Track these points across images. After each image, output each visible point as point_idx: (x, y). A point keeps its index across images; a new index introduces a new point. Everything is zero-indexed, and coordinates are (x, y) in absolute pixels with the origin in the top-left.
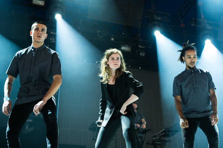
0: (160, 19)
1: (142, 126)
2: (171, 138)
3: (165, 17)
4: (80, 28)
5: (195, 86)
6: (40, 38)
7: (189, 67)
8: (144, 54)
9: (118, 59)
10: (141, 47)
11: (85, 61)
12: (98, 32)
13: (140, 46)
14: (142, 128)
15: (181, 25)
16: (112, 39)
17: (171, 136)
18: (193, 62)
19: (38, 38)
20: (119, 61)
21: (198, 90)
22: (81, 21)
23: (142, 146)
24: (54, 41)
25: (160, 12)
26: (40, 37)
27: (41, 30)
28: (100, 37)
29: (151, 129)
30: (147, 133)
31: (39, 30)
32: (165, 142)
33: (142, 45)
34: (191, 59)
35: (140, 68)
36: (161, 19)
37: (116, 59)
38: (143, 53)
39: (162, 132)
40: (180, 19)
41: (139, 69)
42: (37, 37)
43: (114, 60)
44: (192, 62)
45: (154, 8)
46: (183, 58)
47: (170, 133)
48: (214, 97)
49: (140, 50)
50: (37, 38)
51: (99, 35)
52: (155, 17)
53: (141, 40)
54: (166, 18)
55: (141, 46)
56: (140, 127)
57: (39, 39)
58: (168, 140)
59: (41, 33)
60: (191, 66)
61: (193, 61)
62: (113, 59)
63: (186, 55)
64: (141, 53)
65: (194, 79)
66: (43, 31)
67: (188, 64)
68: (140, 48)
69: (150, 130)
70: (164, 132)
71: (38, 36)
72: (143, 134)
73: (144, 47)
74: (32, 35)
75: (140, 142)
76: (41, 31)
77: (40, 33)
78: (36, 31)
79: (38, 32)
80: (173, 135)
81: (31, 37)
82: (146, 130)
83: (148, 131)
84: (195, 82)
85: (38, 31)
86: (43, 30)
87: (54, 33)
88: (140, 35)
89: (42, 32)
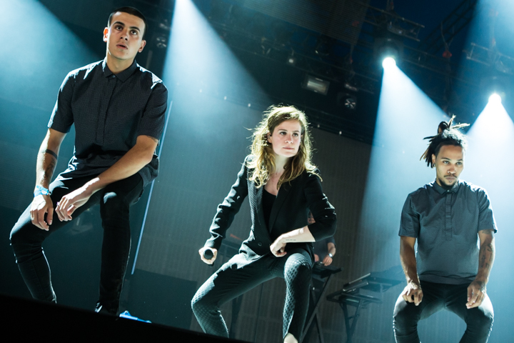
0: (400, 32)
1: (325, 260)
2: (382, 295)
3: (412, 31)
4: (224, 25)
5: (448, 226)
6: (125, 50)
7: (442, 183)
8: (354, 103)
9: (295, 134)
10: (350, 88)
11: (225, 98)
12: (264, 39)
13: (347, 85)
14: (323, 264)
15: (445, 55)
16: (291, 61)
17: (381, 290)
18: (454, 175)
19: (120, 49)
20: (296, 141)
21: (454, 236)
22: (230, 10)
23: (317, 303)
24: (165, 45)
25: (403, 19)
26: (124, 47)
27: (129, 30)
28: (266, 51)
29: (342, 269)
30: (332, 276)
31: (125, 28)
32: (367, 301)
33: (352, 85)
34: (449, 167)
35: (340, 133)
36: (403, 33)
37: (292, 133)
38: (351, 102)
39: (363, 279)
40: (444, 40)
41: (338, 133)
42: (117, 46)
43: (286, 136)
44: (450, 175)
45: (393, 8)
46: (433, 157)
47: (381, 284)
48: (487, 248)
49: (348, 94)
50: (116, 48)
51: (263, 47)
52: (391, 27)
53: (353, 73)
54: (415, 34)
55: (350, 85)
56: (319, 262)
57: (122, 53)
58: (374, 299)
59: (128, 36)
60: (448, 183)
61: (452, 173)
62: (285, 133)
63: (440, 154)
64: (347, 100)
65: (448, 209)
66: (134, 32)
67: (442, 176)
68: (348, 90)
69: (339, 270)
70: (368, 279)
71: (120, 43)
72: (322, 277)
73: (356, 89)
74: (106, 39)
75: (313, 293)
76: (128, 34)
77: (126, 37)
78: (116, 31)
79: (121, 33)
80: (386, 288)
81: (106, 43)
82: (332, 269)
83: (335, 272)
84: (449, 216)
85: (121, 31)
86: (134, 30)
87: (166, 28)
88: (351, 61)
89: (130, 34)
